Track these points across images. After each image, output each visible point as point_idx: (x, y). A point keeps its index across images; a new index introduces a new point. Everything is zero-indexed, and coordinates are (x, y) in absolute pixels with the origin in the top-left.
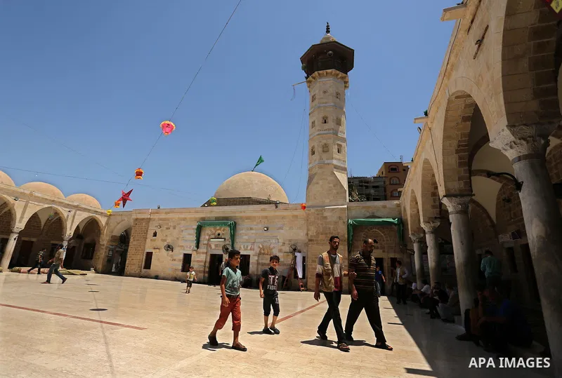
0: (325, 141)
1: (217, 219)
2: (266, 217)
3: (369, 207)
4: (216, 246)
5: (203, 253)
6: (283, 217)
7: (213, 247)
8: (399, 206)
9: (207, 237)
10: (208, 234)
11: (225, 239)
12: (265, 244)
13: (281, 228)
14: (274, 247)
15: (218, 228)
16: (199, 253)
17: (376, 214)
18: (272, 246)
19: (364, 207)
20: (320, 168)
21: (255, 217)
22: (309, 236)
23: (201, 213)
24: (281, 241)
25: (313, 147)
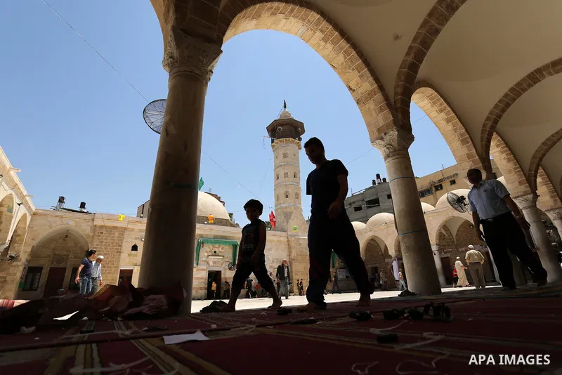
0: (296, 191)
1: (216, 237)
4: (214, 263)
5: (203, 270)
6: (271, 241)
7: (211, 263)
9: (206, 254)
10: (206, 252)
11: (223, 256)
13: (271, 249)
15: (217, 246)
16: (199, 270)
22: (292, 257)
23: (200, 230)
24: (271, 259)
25: (286, 192)
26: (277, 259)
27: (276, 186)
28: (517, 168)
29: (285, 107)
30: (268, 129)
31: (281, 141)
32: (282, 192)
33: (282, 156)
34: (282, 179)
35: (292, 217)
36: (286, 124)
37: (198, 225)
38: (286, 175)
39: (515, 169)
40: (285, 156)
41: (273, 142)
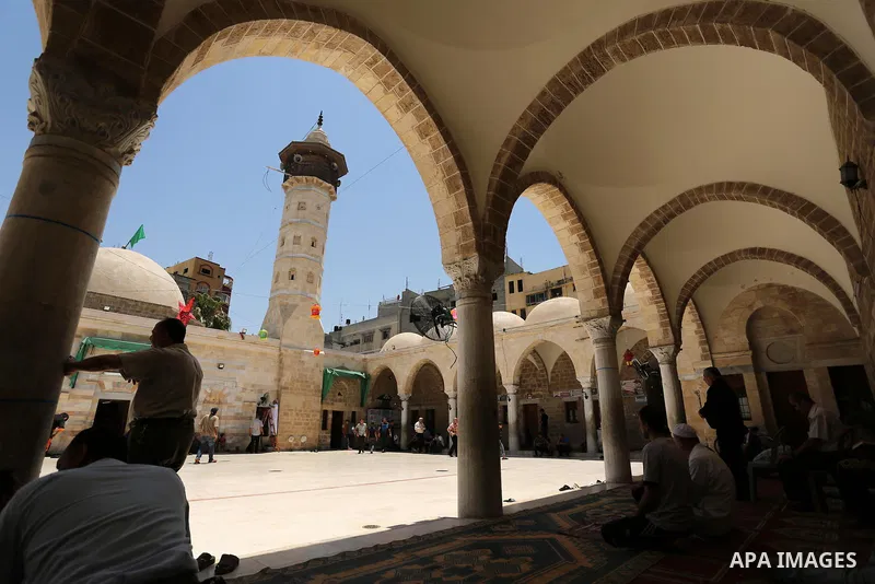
0: (310, 269)
2: (222, 349)
3: (340, 357)
4: (117, 385)
5: (88, 397)
6: (246, 353)
7: (108, 385)
8: (365, 360)
12: (215, 389)
13: (242, 368)
14: (229, 394)
16: (74, 397)
17: (346, 366)
18: (227, 391)
19: (336, 356)
20: (303, 300)
21: (204, 346)
22: (283, 383)
23: (89, 320)
24: (241, 385)
25: (293, 270)
26: (253, 386)
27: (279, 257)
28: (594, 265)
29: (320, 123)
30: (282, 155)
31: (298, 181)
32: (286, 269)
33: (296, 206)
34: (289, 246)
35: (294, 314)
36: (313, 153)
37: (85, 312)
38: (297, 240)
39: (592, 265)
40: (301, 207)
41: (286, 178)
